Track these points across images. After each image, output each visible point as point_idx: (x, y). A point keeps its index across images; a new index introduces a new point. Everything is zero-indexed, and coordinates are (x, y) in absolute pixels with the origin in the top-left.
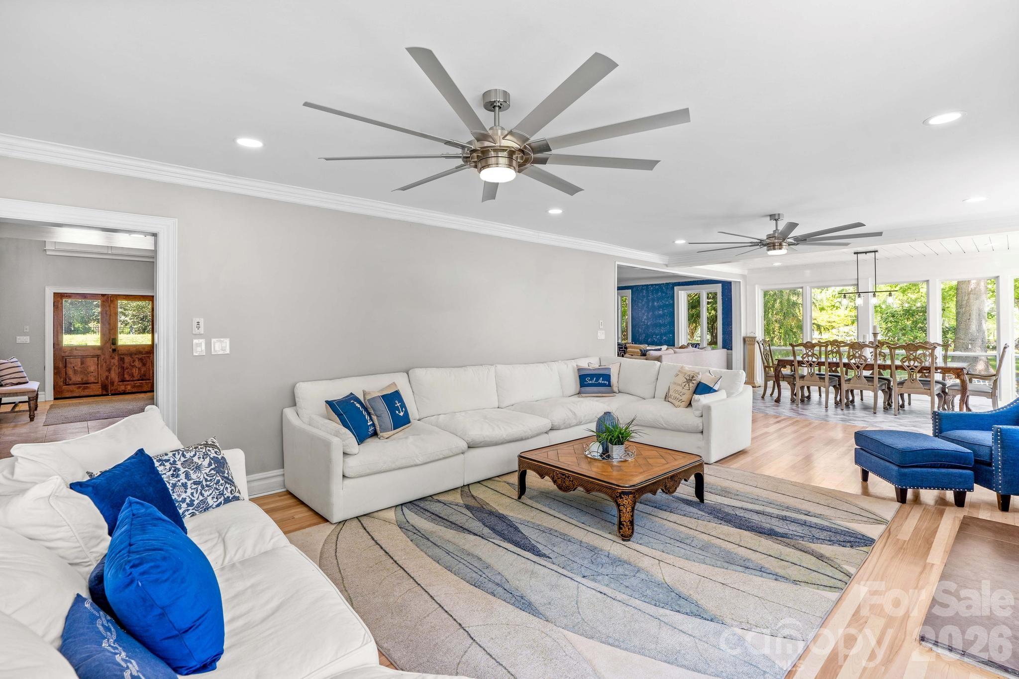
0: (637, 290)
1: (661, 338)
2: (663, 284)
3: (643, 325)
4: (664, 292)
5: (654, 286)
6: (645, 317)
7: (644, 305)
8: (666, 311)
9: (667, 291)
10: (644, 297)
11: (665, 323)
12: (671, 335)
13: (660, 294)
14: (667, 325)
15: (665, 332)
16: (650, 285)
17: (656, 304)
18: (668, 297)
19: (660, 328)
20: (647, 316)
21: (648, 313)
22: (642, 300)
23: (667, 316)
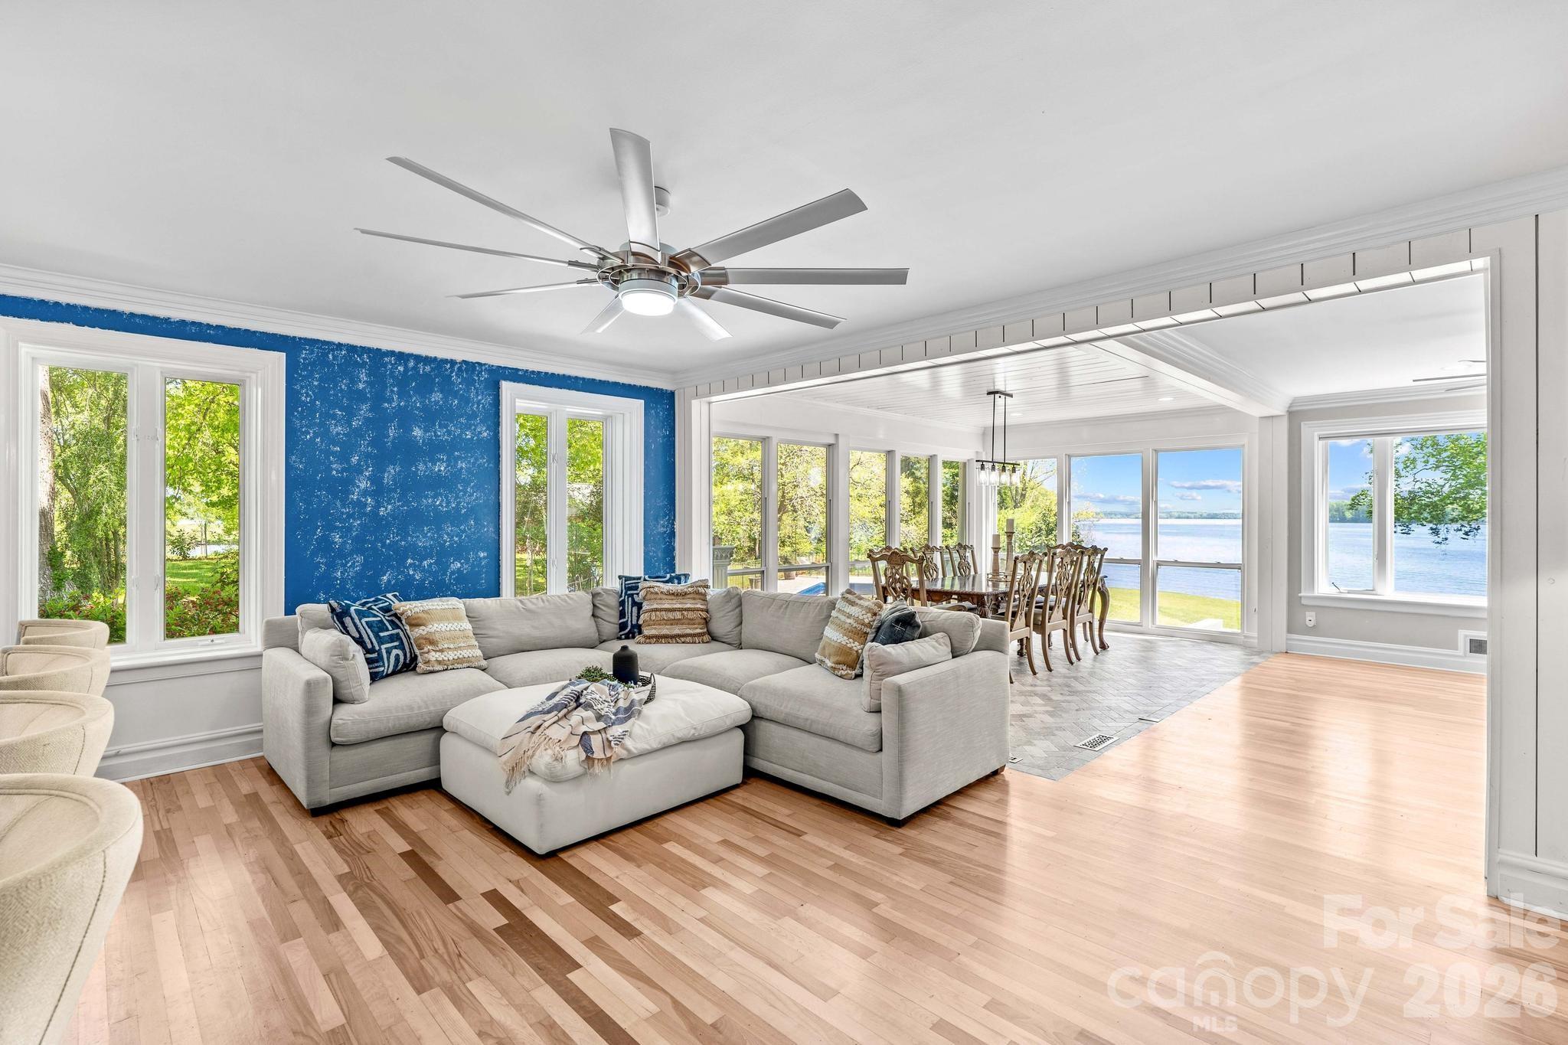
0: (322, 360)
1: (443, 567)
2: (453, 362)
3: (350, 516)
4: (455, 394)
5: (411, 364)
6: (363, 485)
7: (358, 433)
8: (461, 464)
9: (468, 391)
10: (360, 397)
11: (457, 509)
12: (482, 555)
13: (437, 396)
14: (467, 516)
15: (459, 544)
16: (392, 353)
17: (417, 432)
18: (474, 416)
19: (439, 529)
20: (376, 480)
21: (380, 469)
22: (350, 413)
23: (466, 483)
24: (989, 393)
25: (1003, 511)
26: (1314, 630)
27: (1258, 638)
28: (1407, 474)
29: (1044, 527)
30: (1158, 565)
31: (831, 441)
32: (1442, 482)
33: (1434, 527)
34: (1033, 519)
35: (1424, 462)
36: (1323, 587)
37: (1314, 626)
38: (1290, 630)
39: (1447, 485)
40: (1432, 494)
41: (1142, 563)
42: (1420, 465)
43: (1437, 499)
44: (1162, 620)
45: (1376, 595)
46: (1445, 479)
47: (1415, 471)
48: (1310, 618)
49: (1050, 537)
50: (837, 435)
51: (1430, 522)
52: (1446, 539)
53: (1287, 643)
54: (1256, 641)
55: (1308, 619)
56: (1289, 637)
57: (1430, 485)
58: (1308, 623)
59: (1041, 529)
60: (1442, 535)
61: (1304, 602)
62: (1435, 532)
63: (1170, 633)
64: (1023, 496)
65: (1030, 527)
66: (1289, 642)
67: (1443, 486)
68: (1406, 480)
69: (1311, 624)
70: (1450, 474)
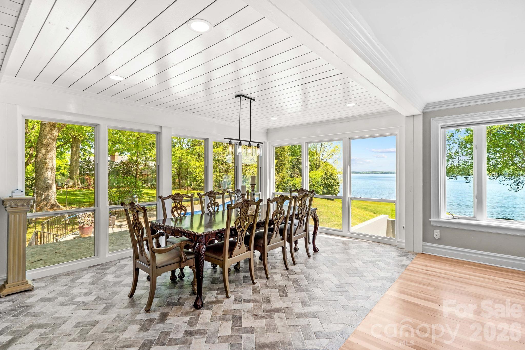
24: (237, 96)
25: (312, 171)
26: (439, 241)
27: (406, 243)
28: (456, 158)
29: (325, 177)
30: (351, 200)
31: (158, 130)
32: (468, 161)
33: (465, 177)
34: (322, 174)
35: (462, 153)
36: (444, 216)
37: (439, 238)
38: (424, 240)
39: (470, 162)
40: (464, 165)
41: (343, 199)
42: (460, 154)
43: (466, 167)
44: (354, 229)
45: (476, 220)
46: (469, 160)
47: (459, 156)
48: (437, 234)
49: (328, 180)
50: (161, 127)
51: (464, 175)
52: (470, 181)
53: (422, 248)
54: (404, 244)
55: (435, 234)
56: (424, 244)
57: (464, 161)
58: (435, 236)
59: (324, 178)
60: (469, 179)
61: (432, 224)
62: (466, 178)
63: (357, 237)
64: (319, 166)
65: (321, 177)
66: (424, 247)
67: (468, 162)
68: (455, 160)
69: (437, 237)
70: (471, 158)
